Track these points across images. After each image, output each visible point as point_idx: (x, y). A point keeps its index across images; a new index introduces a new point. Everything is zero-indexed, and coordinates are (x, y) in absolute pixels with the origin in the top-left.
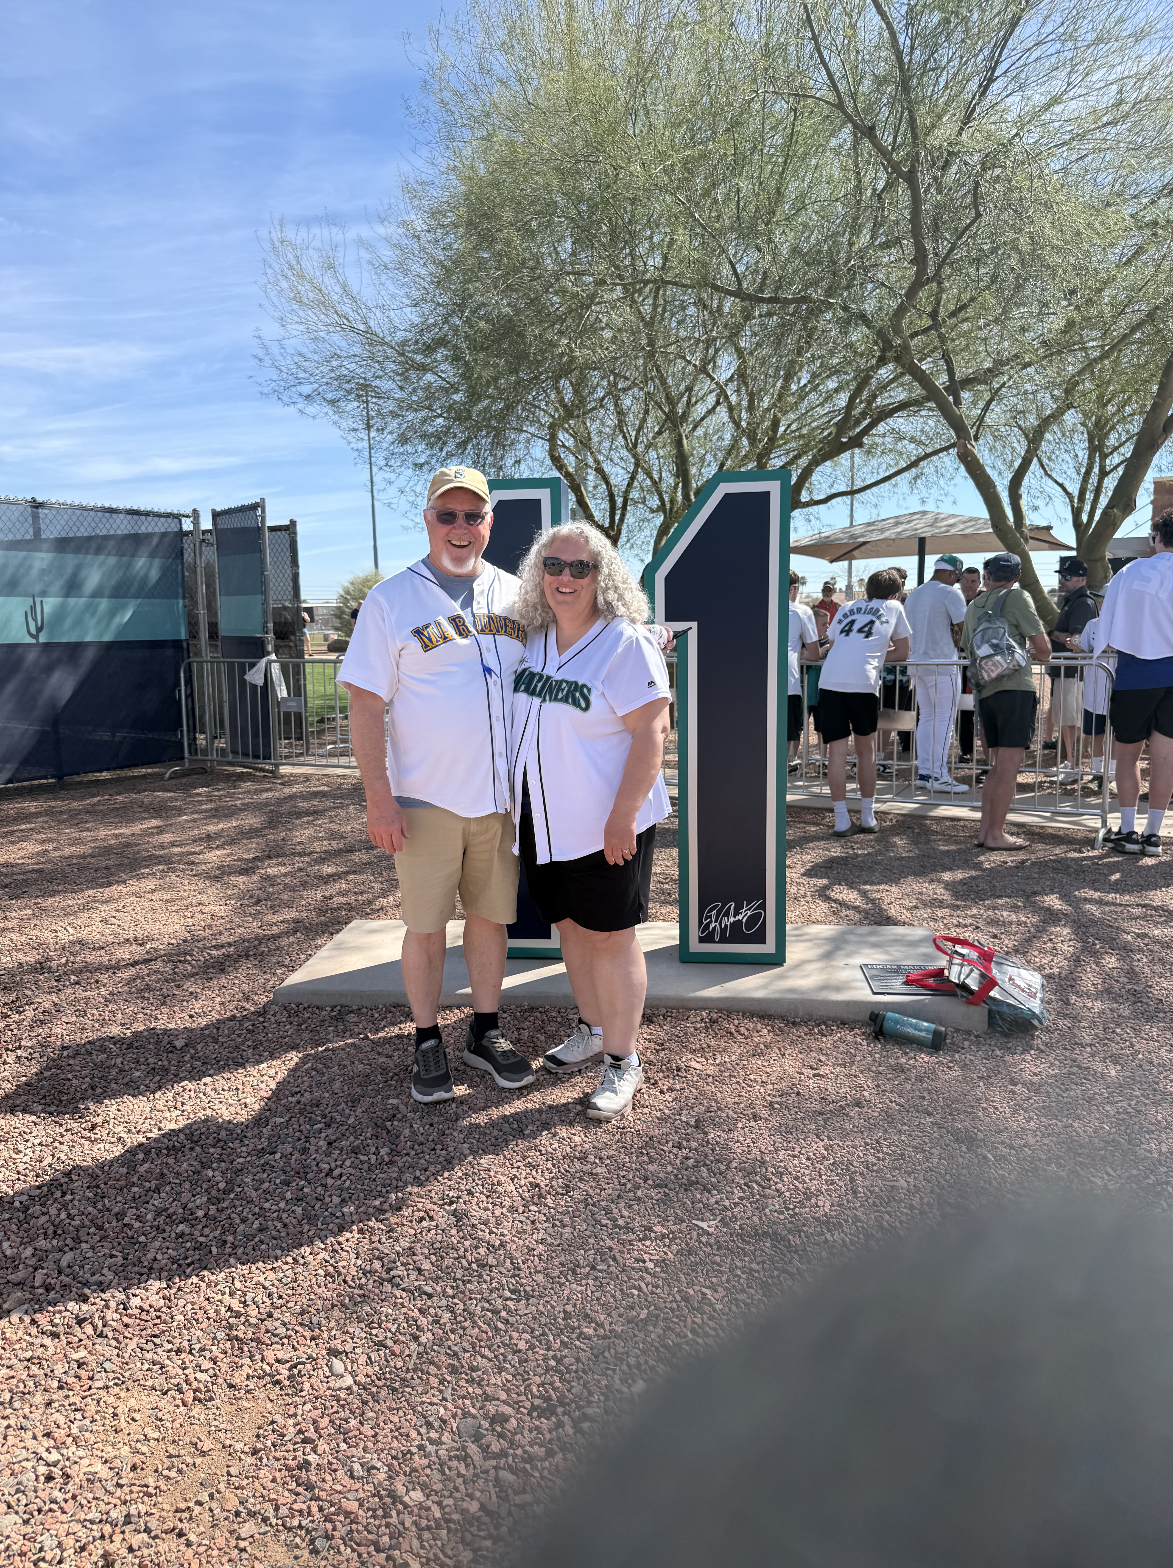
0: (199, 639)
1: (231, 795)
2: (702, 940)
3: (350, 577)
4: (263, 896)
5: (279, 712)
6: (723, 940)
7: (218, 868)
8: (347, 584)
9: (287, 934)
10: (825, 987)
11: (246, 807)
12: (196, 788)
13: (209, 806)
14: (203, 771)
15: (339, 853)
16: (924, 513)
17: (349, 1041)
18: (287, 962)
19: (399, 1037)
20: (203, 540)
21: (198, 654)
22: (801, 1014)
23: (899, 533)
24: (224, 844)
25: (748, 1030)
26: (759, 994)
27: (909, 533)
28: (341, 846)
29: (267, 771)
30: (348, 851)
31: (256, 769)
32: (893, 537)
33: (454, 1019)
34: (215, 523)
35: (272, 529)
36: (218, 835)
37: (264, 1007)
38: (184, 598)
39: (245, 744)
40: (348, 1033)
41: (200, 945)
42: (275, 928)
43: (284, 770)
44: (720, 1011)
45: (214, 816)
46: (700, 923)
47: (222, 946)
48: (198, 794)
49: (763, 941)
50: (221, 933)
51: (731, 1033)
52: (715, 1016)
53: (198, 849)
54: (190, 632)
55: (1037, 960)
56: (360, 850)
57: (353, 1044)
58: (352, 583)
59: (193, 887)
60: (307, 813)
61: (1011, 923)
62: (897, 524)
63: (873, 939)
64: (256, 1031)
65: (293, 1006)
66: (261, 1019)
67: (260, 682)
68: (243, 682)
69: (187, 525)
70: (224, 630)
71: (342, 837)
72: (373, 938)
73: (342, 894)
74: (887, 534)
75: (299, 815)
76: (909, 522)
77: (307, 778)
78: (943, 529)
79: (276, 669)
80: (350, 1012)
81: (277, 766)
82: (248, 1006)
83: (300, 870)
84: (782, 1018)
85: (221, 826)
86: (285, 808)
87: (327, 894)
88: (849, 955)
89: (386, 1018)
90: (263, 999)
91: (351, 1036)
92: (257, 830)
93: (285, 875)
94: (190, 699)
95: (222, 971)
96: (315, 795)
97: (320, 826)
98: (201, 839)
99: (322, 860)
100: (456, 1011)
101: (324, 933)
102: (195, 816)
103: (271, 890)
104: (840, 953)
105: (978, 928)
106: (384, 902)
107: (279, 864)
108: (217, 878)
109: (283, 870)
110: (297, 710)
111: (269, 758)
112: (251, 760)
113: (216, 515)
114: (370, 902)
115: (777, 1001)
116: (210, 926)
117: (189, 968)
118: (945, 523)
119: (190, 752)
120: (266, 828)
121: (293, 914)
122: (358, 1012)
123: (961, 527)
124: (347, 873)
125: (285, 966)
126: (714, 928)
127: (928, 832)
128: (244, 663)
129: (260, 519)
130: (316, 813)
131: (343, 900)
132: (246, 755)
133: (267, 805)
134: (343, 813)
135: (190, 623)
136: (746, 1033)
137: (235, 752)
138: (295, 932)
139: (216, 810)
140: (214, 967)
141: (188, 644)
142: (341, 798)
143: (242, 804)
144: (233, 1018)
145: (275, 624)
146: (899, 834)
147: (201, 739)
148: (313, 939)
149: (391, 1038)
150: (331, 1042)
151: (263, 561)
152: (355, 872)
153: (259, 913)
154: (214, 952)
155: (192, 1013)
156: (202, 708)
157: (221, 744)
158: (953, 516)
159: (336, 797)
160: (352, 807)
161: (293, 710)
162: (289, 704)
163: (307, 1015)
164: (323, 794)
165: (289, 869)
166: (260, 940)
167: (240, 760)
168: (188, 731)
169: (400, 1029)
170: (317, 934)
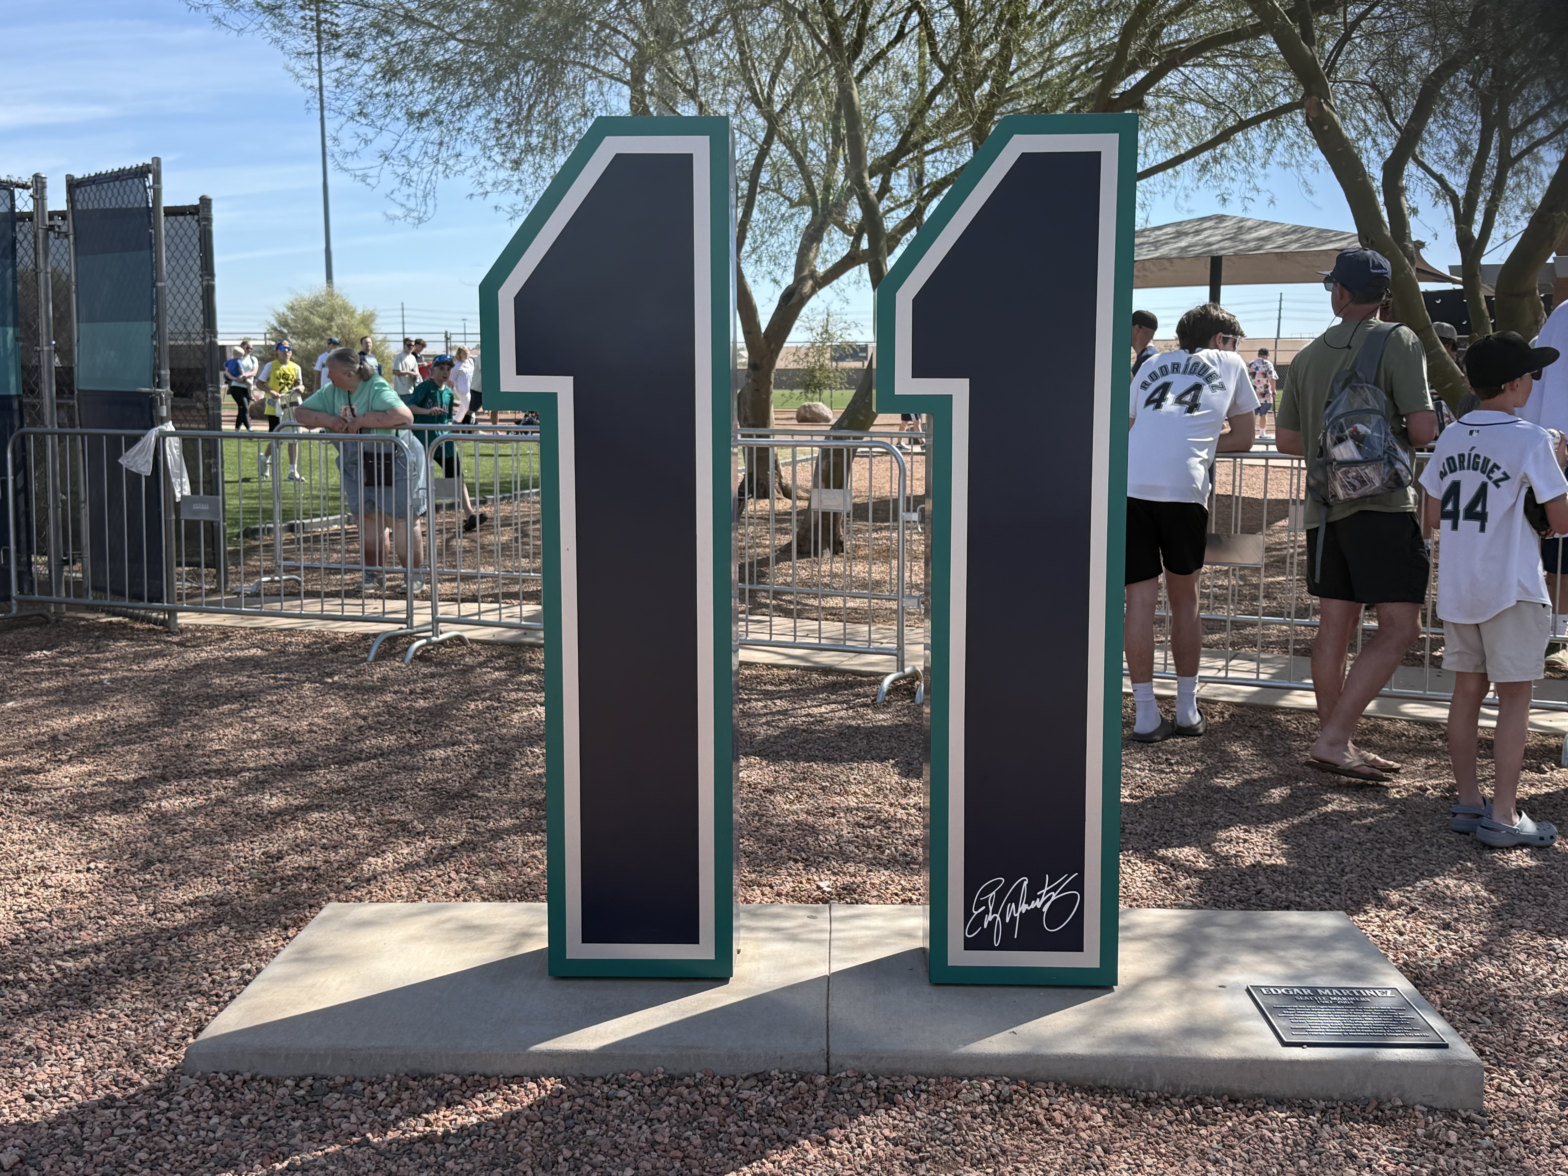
0: (39, 396)
1: (92, 664)
2: (969, 945)
3: (288, 299)
4: (156, 854)
5: (178, 522)
6: (1008, 945)
7: (74, 798)
8: (283, 310)
9: (201, 925)
10: (1191, 1031)
11: (119, 686)
12: (30, 651)
13: (54, 684)
14: (43, 621)
15: (288, 771)
16: (1221, 218)
17: (331, 1149)
18: (206, 985)
19: (427, 1139)
20: (51, 228)
21: (38, 420)
22: (1158, 1083)
23: (1184, 249)
24: (82, 753)
25: (1068, 1116)
26: (1079, 1047)
27: (1198, 250)
28: (293, 757)
29: (155, 622)
30: (305, 768)
31: (135, 618)
32: (1174, 254)
33: (527, 1101)
34: (71, 200)
35: (172, 212)
36: (72, 736)
37: (167, 1079)
38: (15, 325)
39: (117, 573)
40: (329, 1134)
41: (42, 949)
42: (179, 916)
43: (185, 619)
44: (1015, 1080)
45: (63, 702)
46: (968, 914)
47: (84, 953)
48: (34, 662)
49: (1078, 946)
50: (81, 927)
51: (1038, 1124)
52: (1006, 1090)
53: (35, 763)
54: (25, 382)
55: (1528, 969)
56: (327, 766)
57: (341, 1157)
58: (292, 309)
59: (29, 835)
60: (229, 697)
61: (1466, 900)
62: (1179, 235)
63: (1252, 935)
64: (155, 1128)
65: (224, 1078)
66: (163, 1104)
67: (145, 469)
68: (116, 469)
69: (24, 202)
70: (83, 381)
71: (294, 742)
72: (365, 938)
73: (301, 848)
74: (1164, 251)
75: (214, 700)
76: (1197, 232)
77: (225, 634)
78: (1252, 245)
79: (173, 448)
80: (332, 1089)
81: (172, 613)
82: (136, 1077)
83: (221, 802)
84: (1126, 1092)
85: (76, 719)
86: (188, 687)
87: (273, 849)
88: (1220, 966)
89: (399, 1100)
90: (164, 1062)
91: (336, 1139)
92: (139, 727)
93: (194, 812)
94: (22, 497)
95: (86, 1003)
96: (241, 664)
97: (253, 720)
98: (40, 744)
99: (259, 784)
100: (531, 1085)
101: (270, 925)
102: (30, 701)
103: (169, 840)
104: (1202, 962)
105: (1413, 909)
106: (375, 863)
107: (183, 792)
108: (70, 819)
109: (189, 801)
110: (208, 518)
111: (160, 600)
112: (127, 603)
113: (73, 185)
114: (351, 865)
115: (1115, 1061)
116: (60, 913)
117: (24, 997)
118: (1254, 235)
119: (20, 589)
120: (156, 724)
121: (214, 888)
122: (346, 1088)
123: (1280, 241)
124: (307, 809)
125: (203, 994)
126: (992, 923)
127: (1284, 734)
128: (118, 437)
129: (150, 193)
130: (246, 697)
131: (302, 861)
132: (118, 593)
133: (156, 681)
134: (291, 698)
135: (23, 367)
136: (1066, 1123)
137: (98, 588)
138: (218, 924)
139: (67, 690)
140: (70, 995)
141: (21, 404)
142: (288, 669)
143: (111, 681)
144: (109, 1102)
145: (171, 370)
146: (1238, 738)
147: (40, 565)
148: (252, 938)
149: (412, 1142)
150: (299, 1151)
151: (155, 266)
152: (319, 808)
153: (149, 885)
154: (70, 964)
155: (32, 1091)
156: (43, 512)
157: (75, 573)
158: (1266, 224)
159: (278, 669)
160: (307, 685)
161: (202, 518)
162: (196, 507)
163: (249, 1096)
164: (255, 663)
165: (201, 800)
166: (153, 938)
167: (108, 602)
168: (18, 551)
169: (428, 1123)
170: (258, 927)
